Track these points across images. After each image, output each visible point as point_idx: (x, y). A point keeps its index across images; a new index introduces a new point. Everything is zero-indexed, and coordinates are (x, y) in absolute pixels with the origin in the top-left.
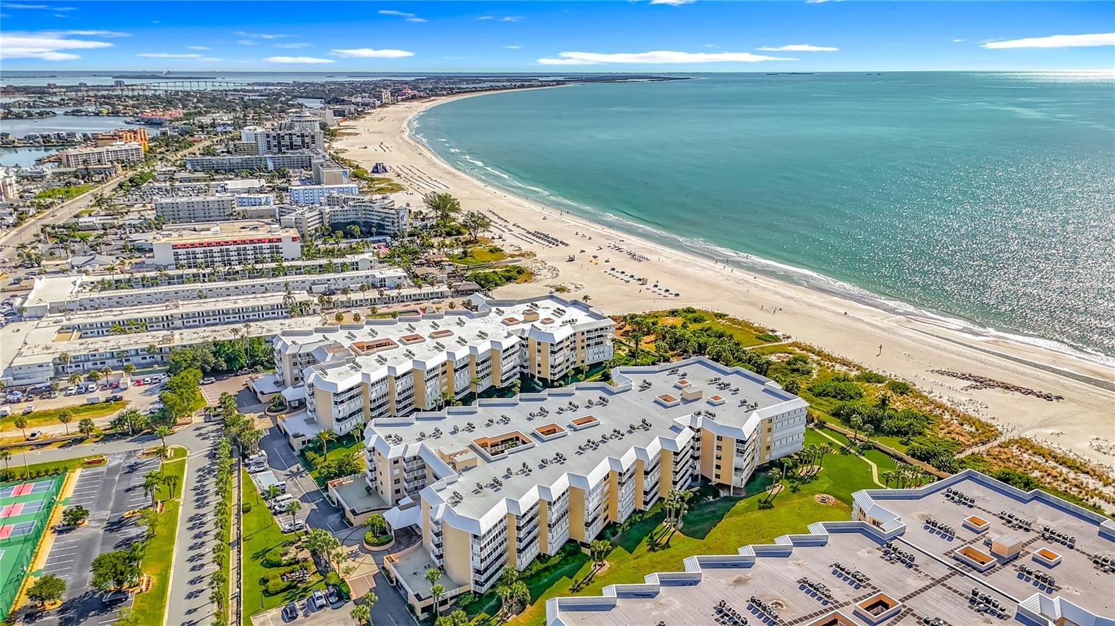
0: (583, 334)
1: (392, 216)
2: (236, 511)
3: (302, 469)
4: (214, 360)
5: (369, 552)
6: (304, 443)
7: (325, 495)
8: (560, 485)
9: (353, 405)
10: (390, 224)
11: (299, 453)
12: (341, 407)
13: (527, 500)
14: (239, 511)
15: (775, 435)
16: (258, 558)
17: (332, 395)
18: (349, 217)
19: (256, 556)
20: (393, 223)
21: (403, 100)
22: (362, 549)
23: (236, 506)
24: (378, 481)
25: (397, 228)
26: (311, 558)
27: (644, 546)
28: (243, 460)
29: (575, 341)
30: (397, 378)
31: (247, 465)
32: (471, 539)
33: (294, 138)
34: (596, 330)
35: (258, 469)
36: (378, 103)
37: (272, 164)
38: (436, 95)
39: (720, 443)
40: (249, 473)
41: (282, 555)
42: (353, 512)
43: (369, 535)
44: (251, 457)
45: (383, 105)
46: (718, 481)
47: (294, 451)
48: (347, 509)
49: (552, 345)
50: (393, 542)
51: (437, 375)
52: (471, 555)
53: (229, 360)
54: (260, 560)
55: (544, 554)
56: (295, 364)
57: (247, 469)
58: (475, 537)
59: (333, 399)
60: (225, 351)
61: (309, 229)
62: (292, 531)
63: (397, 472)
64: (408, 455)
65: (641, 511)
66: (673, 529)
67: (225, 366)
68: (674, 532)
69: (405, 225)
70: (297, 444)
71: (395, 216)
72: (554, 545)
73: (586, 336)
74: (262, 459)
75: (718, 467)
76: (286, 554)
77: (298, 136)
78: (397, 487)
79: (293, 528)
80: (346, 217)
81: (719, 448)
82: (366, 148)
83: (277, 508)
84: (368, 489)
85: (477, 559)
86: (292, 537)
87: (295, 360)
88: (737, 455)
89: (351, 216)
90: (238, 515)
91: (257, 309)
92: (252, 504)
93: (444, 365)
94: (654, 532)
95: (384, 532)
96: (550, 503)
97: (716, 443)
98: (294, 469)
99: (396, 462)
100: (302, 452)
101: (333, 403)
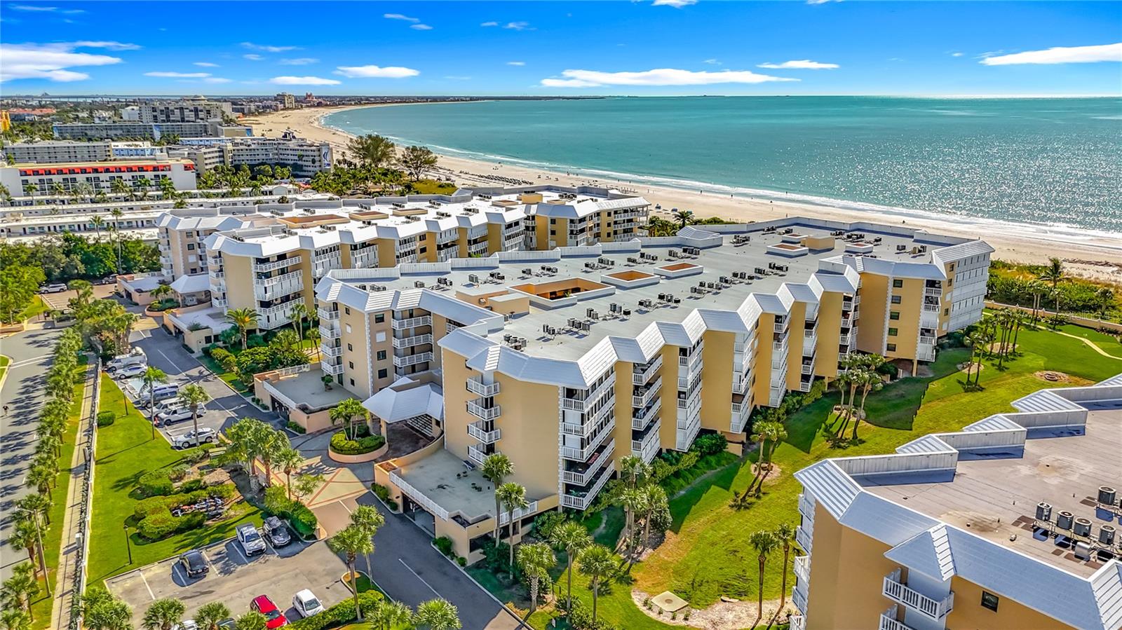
0: (609, 214)
1: (312, 153)
2: (86, 427)
3: (206, 373)
4: (64, 259)
5: (342, 465)
6: (208, 339)
7: (249, 400)
8: (693, 325)
9: (286, 284)
10: (310, 163)
11: (201, 354)
12: (267, 283)
13: (650, 340)
14: (91, 426)
15: (956, 293)
16: (125, 486)
17: (253, 262)
18: (257, 157)
19: (121, 484)
20: (314, 161)
21: (308, 106)
22: (328, 461)
23: (87, 421)
24: (345, 364)
25: (317, 169)
26: (230, 482)
27: (820, 443)
28: (104, 364)
29: (598, 225)
30: (355, 247)
31: (111, 370)
32: (561, 398)
33: (186, 112)
34: (626, 211)
35: (128, 374)
36: (281, 106)
37: (159, 133)
38: (343, 104)
39: (898, 292)
40: (115, 379)
41: (174, 480)
42: (304, 409)
43: (339, 438)
44: (117, 357)
45: (285, 109)
46: (893, 355)
47: (193, 352)
48: (292, 404)
49: (572, 221)
50: (385, 448)
51: (413, 252)
52: (561, 434)
53: (87, 261)
54: (129, 489)
55: (669, 451)
56: (191, 247)
57: (111, 375)
58: (570, 393)
59: (254, 268)
60: (82, 249)
61: (208, 167)
62: (190, 446)
63: (381, 337)
64: (401, 306)
65: (799, 393)
66: (853, 419)
67: (82, 268)
68: (857, 422)
69: (329, 165)
70: (196, 341)
71: (316, 153)
72: (688, 432)
73: (613, 218)
74: (137, 360)
75: (893, 332)
76: (180, 478)
77: (192, 111)
78: (382, 365)
79: (193, 440)
80: (253, 158)
81: (896, 300)
82: (271, 130)
83: (162, 415)
84: (327, 379)
85: (573, 440)
86: (190, 453)
87: (190, 241)
88: (927, 308)
89: (260, 157)
90: (89, 432)
91: (134, 224)
92: (117, 414)
93: (422, 237)
94: (828, 422)
95: (365, 433)
96: (683, 351)
97: (891, 291)
98: (194, 372)
99: (380, 319)
100: (206, 352)
101: (254, 276)
